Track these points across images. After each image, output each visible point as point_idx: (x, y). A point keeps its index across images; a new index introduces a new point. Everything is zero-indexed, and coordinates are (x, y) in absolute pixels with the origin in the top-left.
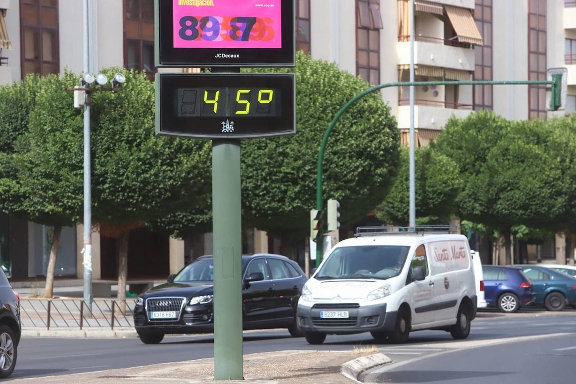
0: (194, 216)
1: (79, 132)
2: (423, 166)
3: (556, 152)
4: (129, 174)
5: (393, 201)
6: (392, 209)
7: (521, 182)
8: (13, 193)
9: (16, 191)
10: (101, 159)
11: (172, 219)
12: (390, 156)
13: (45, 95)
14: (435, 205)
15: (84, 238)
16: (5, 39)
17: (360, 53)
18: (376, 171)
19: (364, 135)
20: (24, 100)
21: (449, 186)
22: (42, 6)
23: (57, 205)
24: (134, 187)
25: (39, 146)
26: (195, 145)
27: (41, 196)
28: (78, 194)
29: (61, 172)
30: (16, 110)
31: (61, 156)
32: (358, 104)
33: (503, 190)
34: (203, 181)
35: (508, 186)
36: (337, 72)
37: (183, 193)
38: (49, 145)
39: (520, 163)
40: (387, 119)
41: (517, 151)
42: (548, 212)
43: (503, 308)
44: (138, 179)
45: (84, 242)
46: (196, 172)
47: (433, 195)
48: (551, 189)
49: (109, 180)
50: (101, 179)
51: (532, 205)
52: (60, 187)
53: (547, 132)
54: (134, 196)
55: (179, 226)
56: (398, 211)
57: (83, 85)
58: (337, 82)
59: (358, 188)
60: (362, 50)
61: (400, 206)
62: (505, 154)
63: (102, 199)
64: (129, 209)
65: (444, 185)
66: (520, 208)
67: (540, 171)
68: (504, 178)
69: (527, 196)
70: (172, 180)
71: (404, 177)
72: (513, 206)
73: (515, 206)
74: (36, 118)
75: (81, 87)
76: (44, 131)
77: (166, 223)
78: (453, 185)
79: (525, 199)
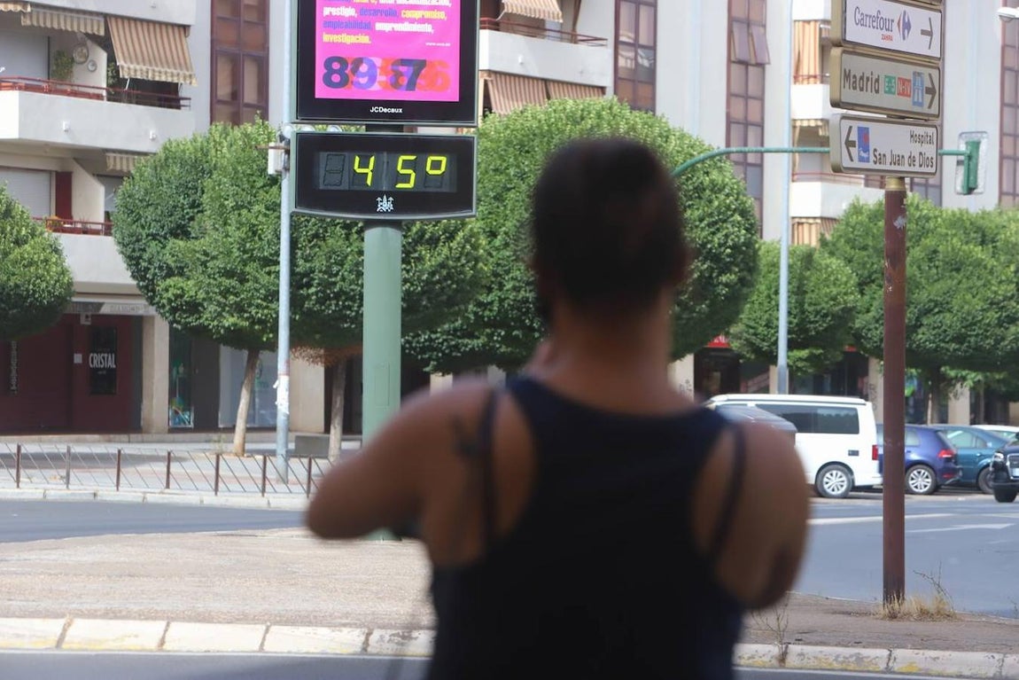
0: (460, 341)
1: (274, 211)
2: (801, 273)
3: (1009, 257)
4: (346, 273)
5: (756, 325)
6: (754, 337)
7: (954, 300)
8: (188, 299)
9: (191, 297)
10: (305, 251)
11: (427, 344)
12: (742, 256)
13: (228, 155)
14: (817, 332)
15: (279, 366)
16: (188, 70)
17: (733, 100)
18: (720, 278)
19: (703, 225)
20: (207, 162)
21: (839, 304)
22: (246, 22)
23: (242, 317)
24: (352, 293)
25: (217, 230)
26: (443, 234)
27: (219, 304)
28: (271, 302)
29: (247, 269)
30: (195, 177)
31: (248, 245)
32: (695, 178)
33: (928, 312)
34: (454, 286)
35: (936, 306)
36: (666, 129)
37: (424, 303)
38: (231, 229)
39: (954, 273)
40: (739, 202)
41: (950, 255)
42: (995, 347)
43: (912, 487)
44: (358, 281)
45: (279, 372)
46: (444, 272)
47: (815, 317)
48: (1000, 313)
49: (316, 281)
50: (305, 280)
51: (970, 336)
52: (246, 291)
53: (997, 227)
54: (353, 306)
55: (437, 356)
56: (764, 340)
57: (281, 142)
58: (665, 145)
59: (692, 303)
60: (736, 96)
61: (766, 333)
62: (932, 258)
63: (305, 310)
64: (345, 325)
65: (832, 303)
66: (953, 340)
67: (984, 285)
68: (929, 295)
69: (962, 322)
70: (408, 284)
71: (773, 290)
72: (941, 337)
73: (946, 338)
74: (213, 189)
75: (279, 144)
76: (226, 207)
77: (418, 349)
78: (845, 302)
79: (959, 326)
